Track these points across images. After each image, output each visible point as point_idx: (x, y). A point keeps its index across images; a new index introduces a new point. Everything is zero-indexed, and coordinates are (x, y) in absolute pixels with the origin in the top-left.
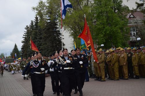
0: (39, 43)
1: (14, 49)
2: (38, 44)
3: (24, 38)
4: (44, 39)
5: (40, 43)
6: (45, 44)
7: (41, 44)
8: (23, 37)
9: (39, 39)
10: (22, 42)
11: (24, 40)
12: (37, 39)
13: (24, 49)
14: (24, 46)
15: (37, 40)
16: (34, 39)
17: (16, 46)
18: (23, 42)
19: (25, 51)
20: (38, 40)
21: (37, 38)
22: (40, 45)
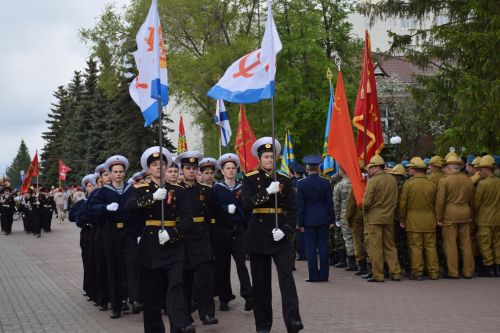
0: (96, 142)
1: (19, 157)
2: (94, 144)
3: (51, 125)
4: (112, 129)
5: (101, 141)
6: (115, 144)
7: (103, 143)
8: (48, 122)
9: (97, 128)
10: (44, 138)
11: (50, 131)
12: (90, 128)
13: (50, 159)
14: (50, 148)
15: (90, 132)
16: (82, 129)
17: (23, 147)
18: (47, 136)
19: (51, 163)
20: (94, 131)
21: (92, 124)
22: (101, 148)
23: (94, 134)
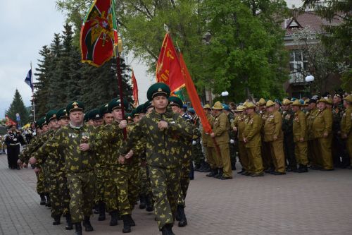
0: (74, 89)
1: (14, 103)
2: (72, 91)
3: (38, 77)
4: (85, 78)
5: (78, 88)
6: (89, 90)
7: (79, 90)
8: (36, 74)
9: (74, 78)
11: (38, 81)
12: (68, 78)
13: (39, 104)
14: (38, 95)
15: (69, 81)
16: (62, 79)
17: (17, 95)
18: (35, 86)
19: (40, 106)
20: (72, 80)
21: (70, 75)
22: (77, 93)
23: (71, 83)
